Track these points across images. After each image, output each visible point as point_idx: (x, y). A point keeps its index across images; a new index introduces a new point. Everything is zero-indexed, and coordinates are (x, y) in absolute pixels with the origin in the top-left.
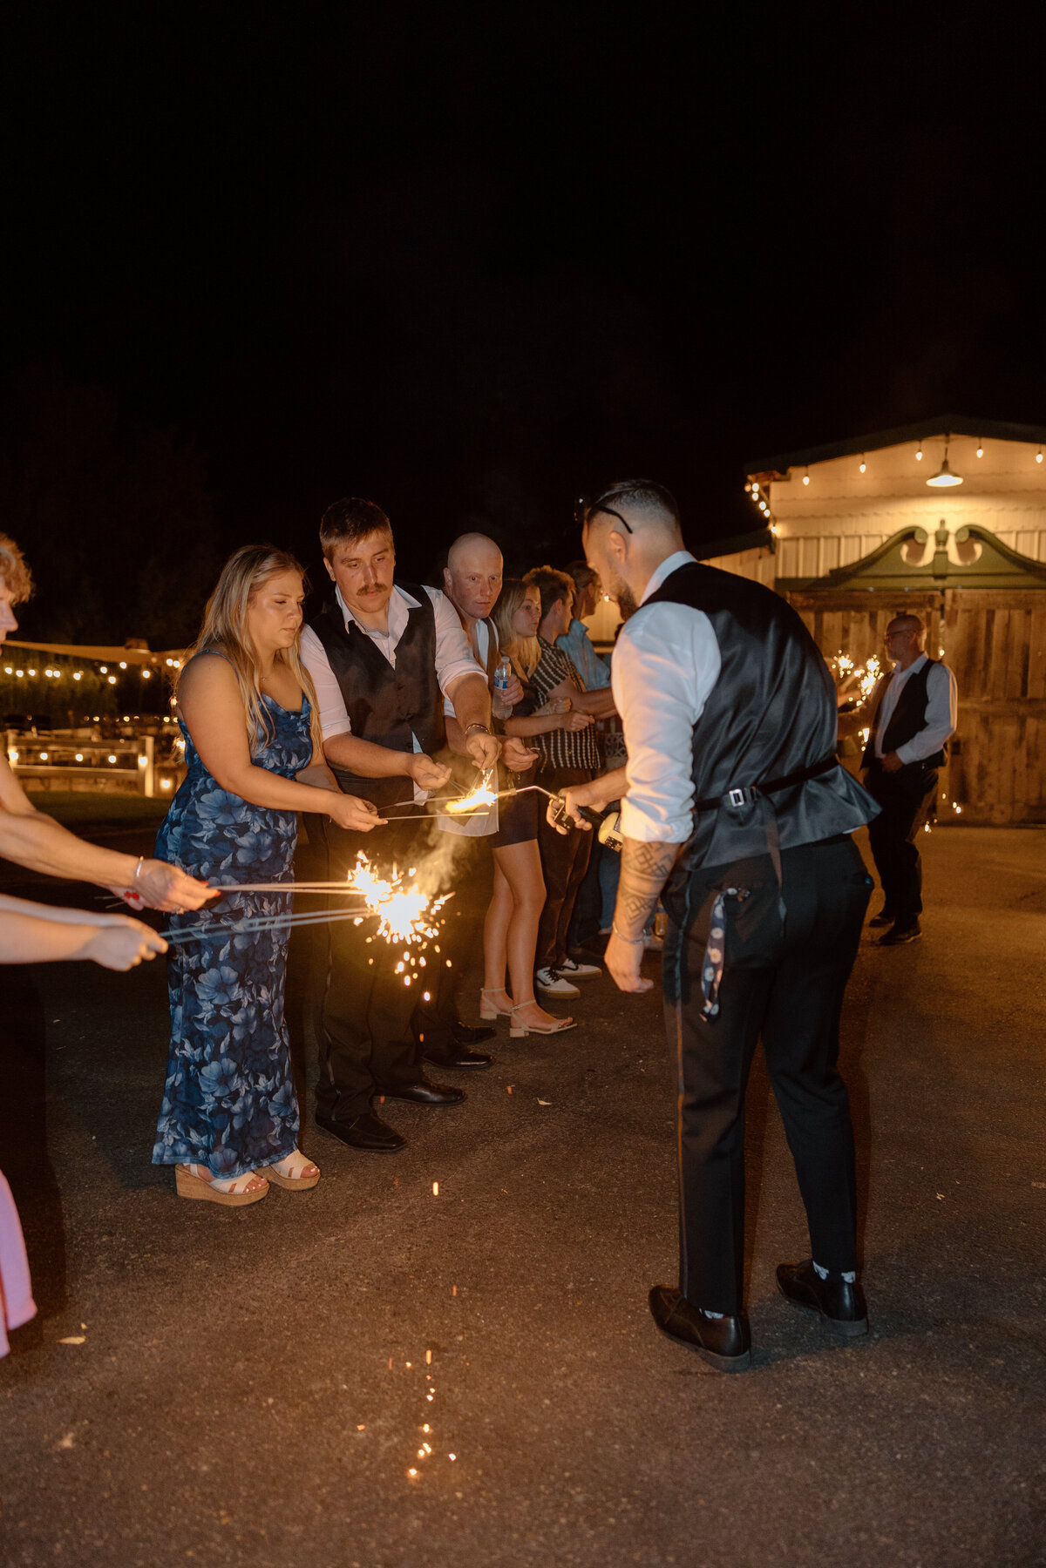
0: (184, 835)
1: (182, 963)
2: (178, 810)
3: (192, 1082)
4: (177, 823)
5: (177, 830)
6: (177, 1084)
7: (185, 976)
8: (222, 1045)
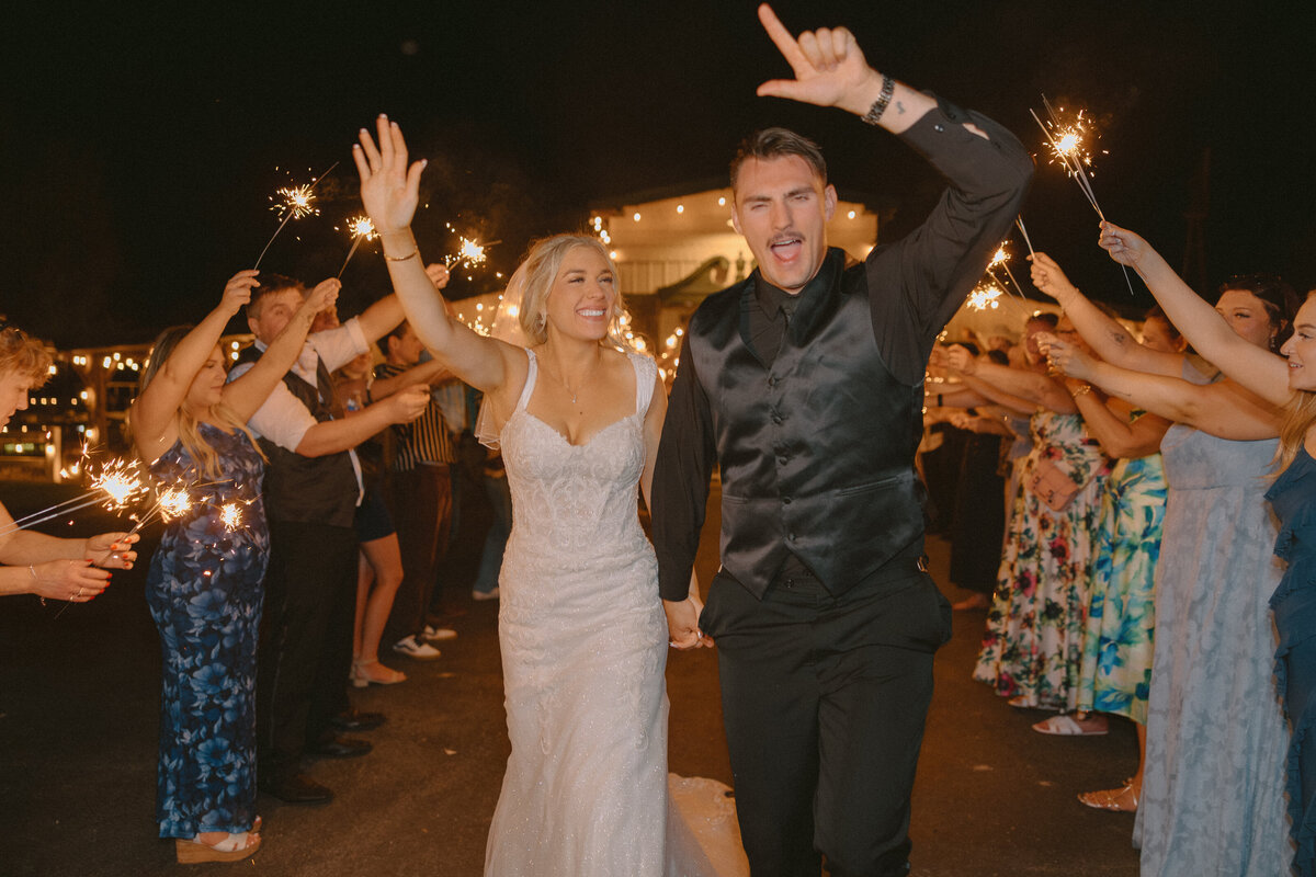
0: (177, 558)
1: (177, 665)
2: (170, 538)
3: (192, 764)
4: (171, 548)
5: (171, 555)
6: (179, 768)
7: (181, 675)
8: (216, 726)
